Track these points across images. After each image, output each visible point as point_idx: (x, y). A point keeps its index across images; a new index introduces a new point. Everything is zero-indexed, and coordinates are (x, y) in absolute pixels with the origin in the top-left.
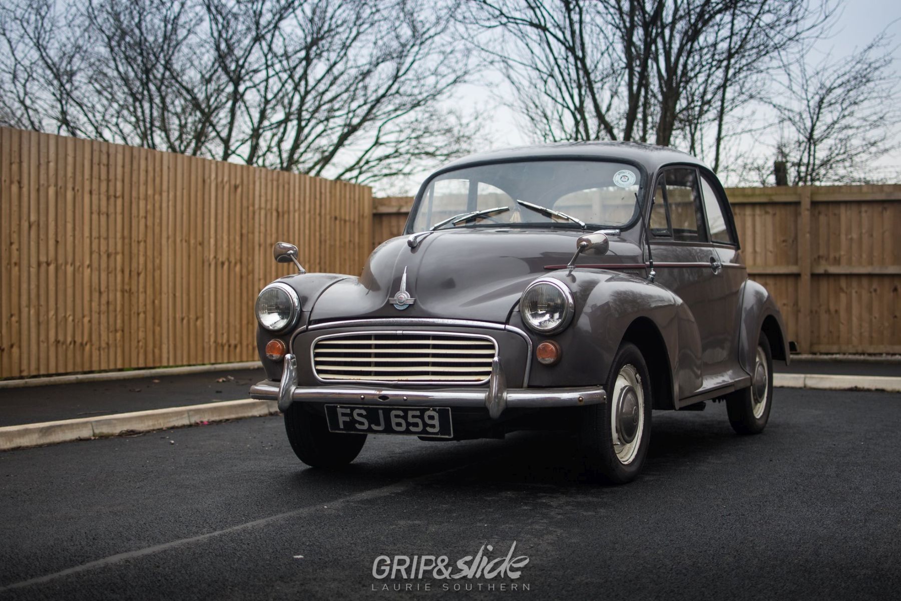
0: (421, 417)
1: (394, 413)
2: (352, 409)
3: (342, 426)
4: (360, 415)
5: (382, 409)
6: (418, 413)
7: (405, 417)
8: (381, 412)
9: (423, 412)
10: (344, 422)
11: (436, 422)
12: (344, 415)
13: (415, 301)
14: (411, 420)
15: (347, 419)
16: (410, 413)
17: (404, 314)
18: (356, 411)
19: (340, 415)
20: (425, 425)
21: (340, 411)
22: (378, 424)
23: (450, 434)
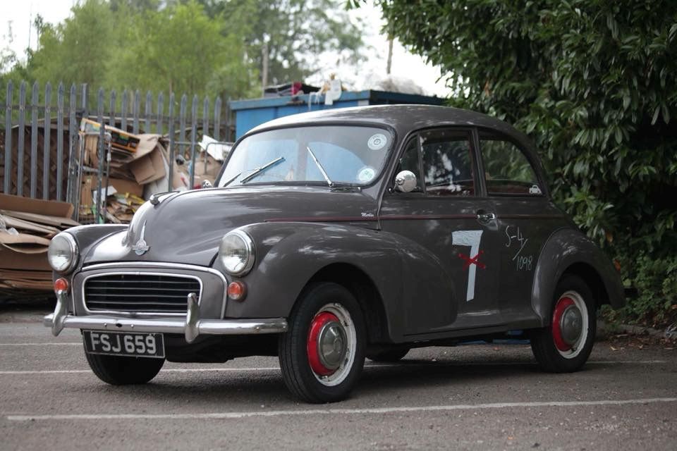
0: (144, 341)
1: (126, 337)
2: (100, 334)
3: (94, 349)
4: (105, 339)
5: (119, 334)
6: (141, 338)
7: (133, 341)
8: (118, 336)
9: (145, 336)
10: (96, 345)
11: (153, 345)
12: (95, 339)
13: (150, 248)
14: (138, 343)
15: (97, 342)
16: (137, 338)
17: (141, 259)
18: (103, 336)
19: (92, 339)
20: (147, 348)
21: (93, 336)
22: (117, 347)
23: (163, 355)
